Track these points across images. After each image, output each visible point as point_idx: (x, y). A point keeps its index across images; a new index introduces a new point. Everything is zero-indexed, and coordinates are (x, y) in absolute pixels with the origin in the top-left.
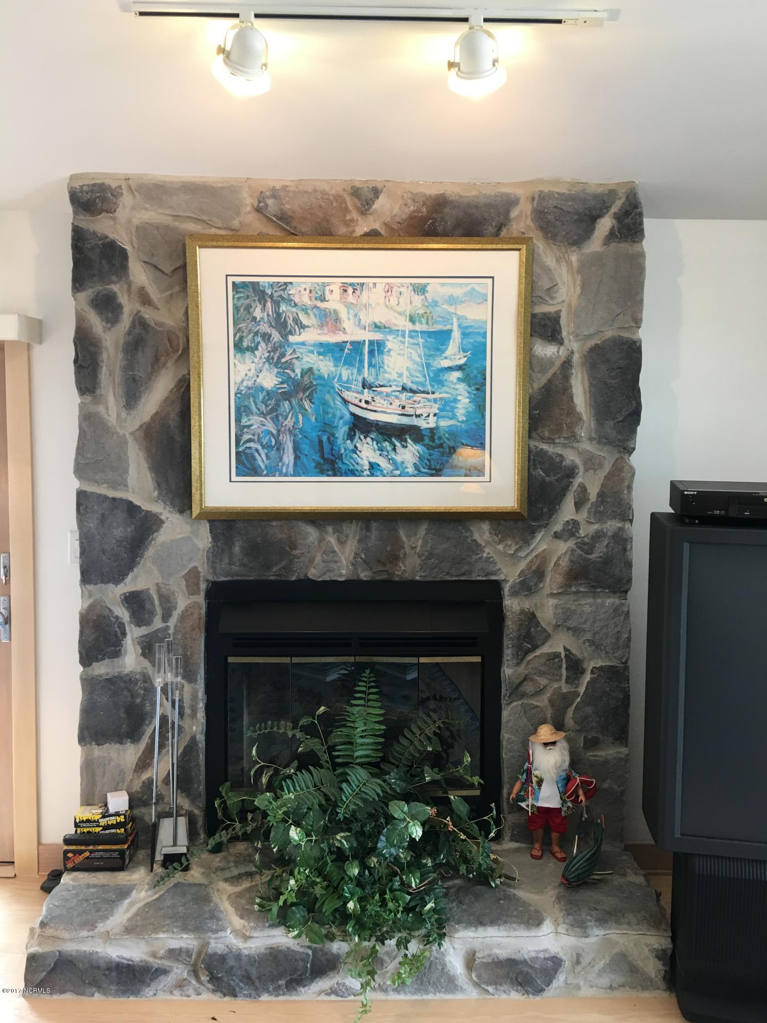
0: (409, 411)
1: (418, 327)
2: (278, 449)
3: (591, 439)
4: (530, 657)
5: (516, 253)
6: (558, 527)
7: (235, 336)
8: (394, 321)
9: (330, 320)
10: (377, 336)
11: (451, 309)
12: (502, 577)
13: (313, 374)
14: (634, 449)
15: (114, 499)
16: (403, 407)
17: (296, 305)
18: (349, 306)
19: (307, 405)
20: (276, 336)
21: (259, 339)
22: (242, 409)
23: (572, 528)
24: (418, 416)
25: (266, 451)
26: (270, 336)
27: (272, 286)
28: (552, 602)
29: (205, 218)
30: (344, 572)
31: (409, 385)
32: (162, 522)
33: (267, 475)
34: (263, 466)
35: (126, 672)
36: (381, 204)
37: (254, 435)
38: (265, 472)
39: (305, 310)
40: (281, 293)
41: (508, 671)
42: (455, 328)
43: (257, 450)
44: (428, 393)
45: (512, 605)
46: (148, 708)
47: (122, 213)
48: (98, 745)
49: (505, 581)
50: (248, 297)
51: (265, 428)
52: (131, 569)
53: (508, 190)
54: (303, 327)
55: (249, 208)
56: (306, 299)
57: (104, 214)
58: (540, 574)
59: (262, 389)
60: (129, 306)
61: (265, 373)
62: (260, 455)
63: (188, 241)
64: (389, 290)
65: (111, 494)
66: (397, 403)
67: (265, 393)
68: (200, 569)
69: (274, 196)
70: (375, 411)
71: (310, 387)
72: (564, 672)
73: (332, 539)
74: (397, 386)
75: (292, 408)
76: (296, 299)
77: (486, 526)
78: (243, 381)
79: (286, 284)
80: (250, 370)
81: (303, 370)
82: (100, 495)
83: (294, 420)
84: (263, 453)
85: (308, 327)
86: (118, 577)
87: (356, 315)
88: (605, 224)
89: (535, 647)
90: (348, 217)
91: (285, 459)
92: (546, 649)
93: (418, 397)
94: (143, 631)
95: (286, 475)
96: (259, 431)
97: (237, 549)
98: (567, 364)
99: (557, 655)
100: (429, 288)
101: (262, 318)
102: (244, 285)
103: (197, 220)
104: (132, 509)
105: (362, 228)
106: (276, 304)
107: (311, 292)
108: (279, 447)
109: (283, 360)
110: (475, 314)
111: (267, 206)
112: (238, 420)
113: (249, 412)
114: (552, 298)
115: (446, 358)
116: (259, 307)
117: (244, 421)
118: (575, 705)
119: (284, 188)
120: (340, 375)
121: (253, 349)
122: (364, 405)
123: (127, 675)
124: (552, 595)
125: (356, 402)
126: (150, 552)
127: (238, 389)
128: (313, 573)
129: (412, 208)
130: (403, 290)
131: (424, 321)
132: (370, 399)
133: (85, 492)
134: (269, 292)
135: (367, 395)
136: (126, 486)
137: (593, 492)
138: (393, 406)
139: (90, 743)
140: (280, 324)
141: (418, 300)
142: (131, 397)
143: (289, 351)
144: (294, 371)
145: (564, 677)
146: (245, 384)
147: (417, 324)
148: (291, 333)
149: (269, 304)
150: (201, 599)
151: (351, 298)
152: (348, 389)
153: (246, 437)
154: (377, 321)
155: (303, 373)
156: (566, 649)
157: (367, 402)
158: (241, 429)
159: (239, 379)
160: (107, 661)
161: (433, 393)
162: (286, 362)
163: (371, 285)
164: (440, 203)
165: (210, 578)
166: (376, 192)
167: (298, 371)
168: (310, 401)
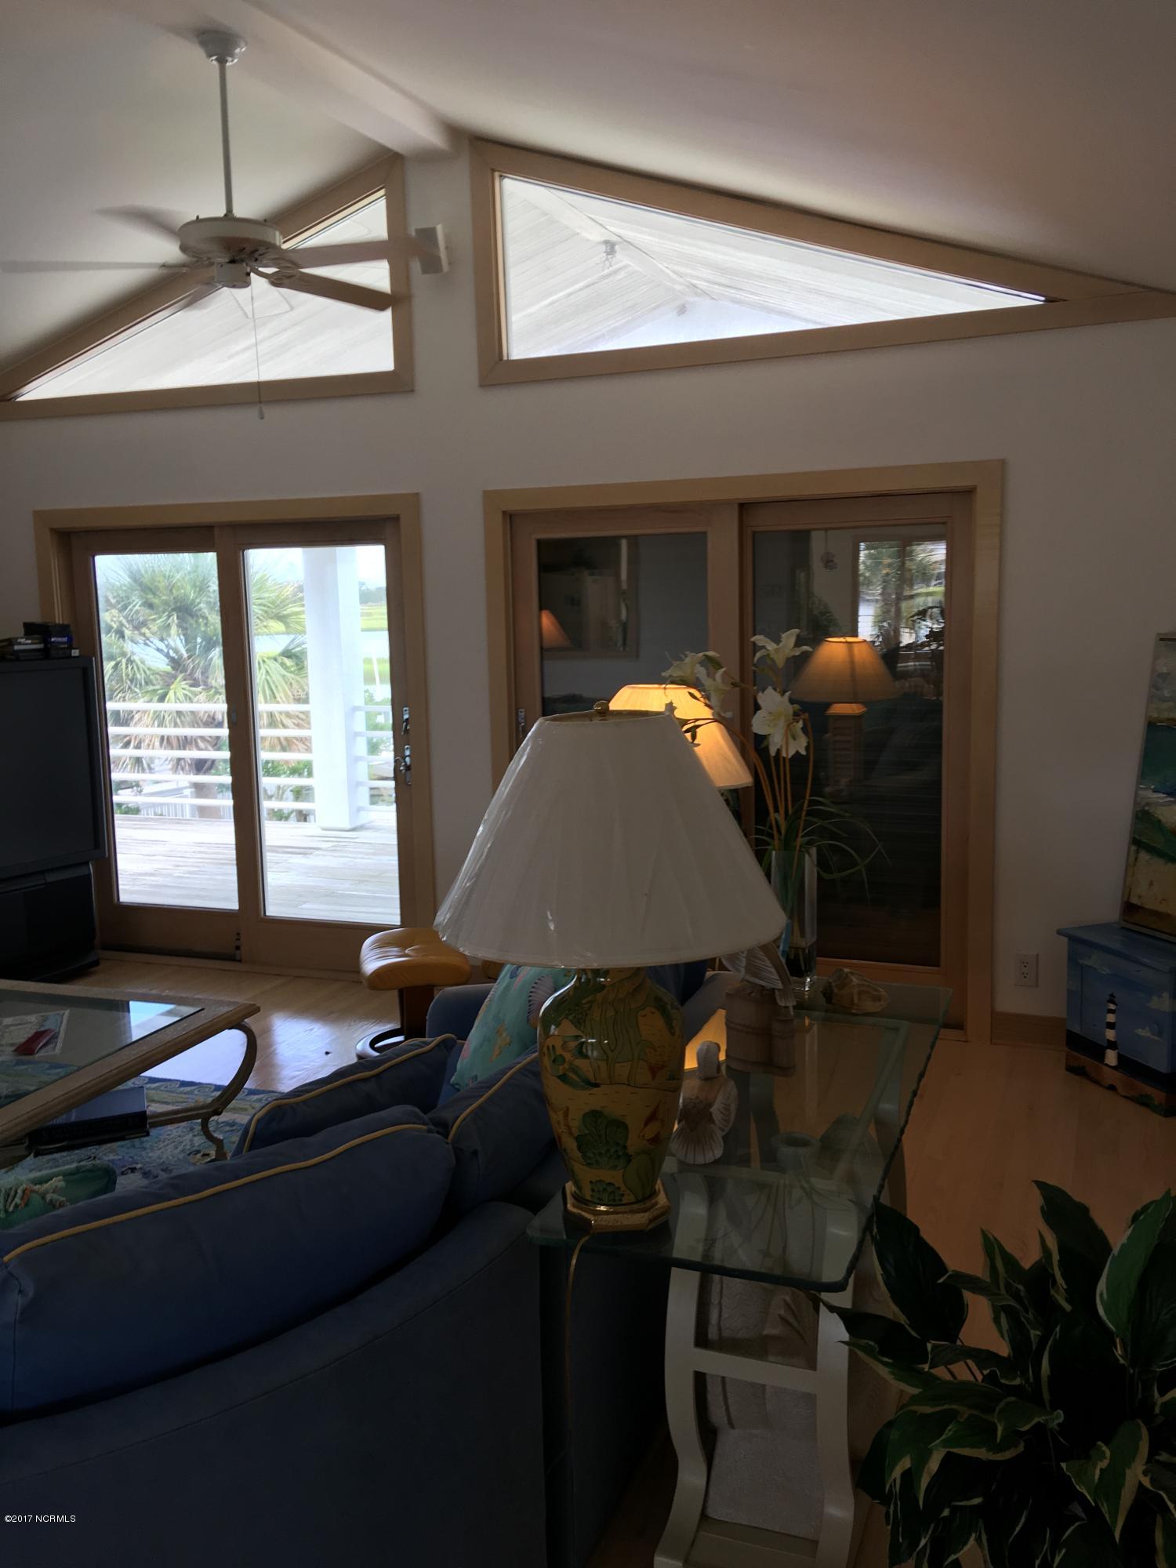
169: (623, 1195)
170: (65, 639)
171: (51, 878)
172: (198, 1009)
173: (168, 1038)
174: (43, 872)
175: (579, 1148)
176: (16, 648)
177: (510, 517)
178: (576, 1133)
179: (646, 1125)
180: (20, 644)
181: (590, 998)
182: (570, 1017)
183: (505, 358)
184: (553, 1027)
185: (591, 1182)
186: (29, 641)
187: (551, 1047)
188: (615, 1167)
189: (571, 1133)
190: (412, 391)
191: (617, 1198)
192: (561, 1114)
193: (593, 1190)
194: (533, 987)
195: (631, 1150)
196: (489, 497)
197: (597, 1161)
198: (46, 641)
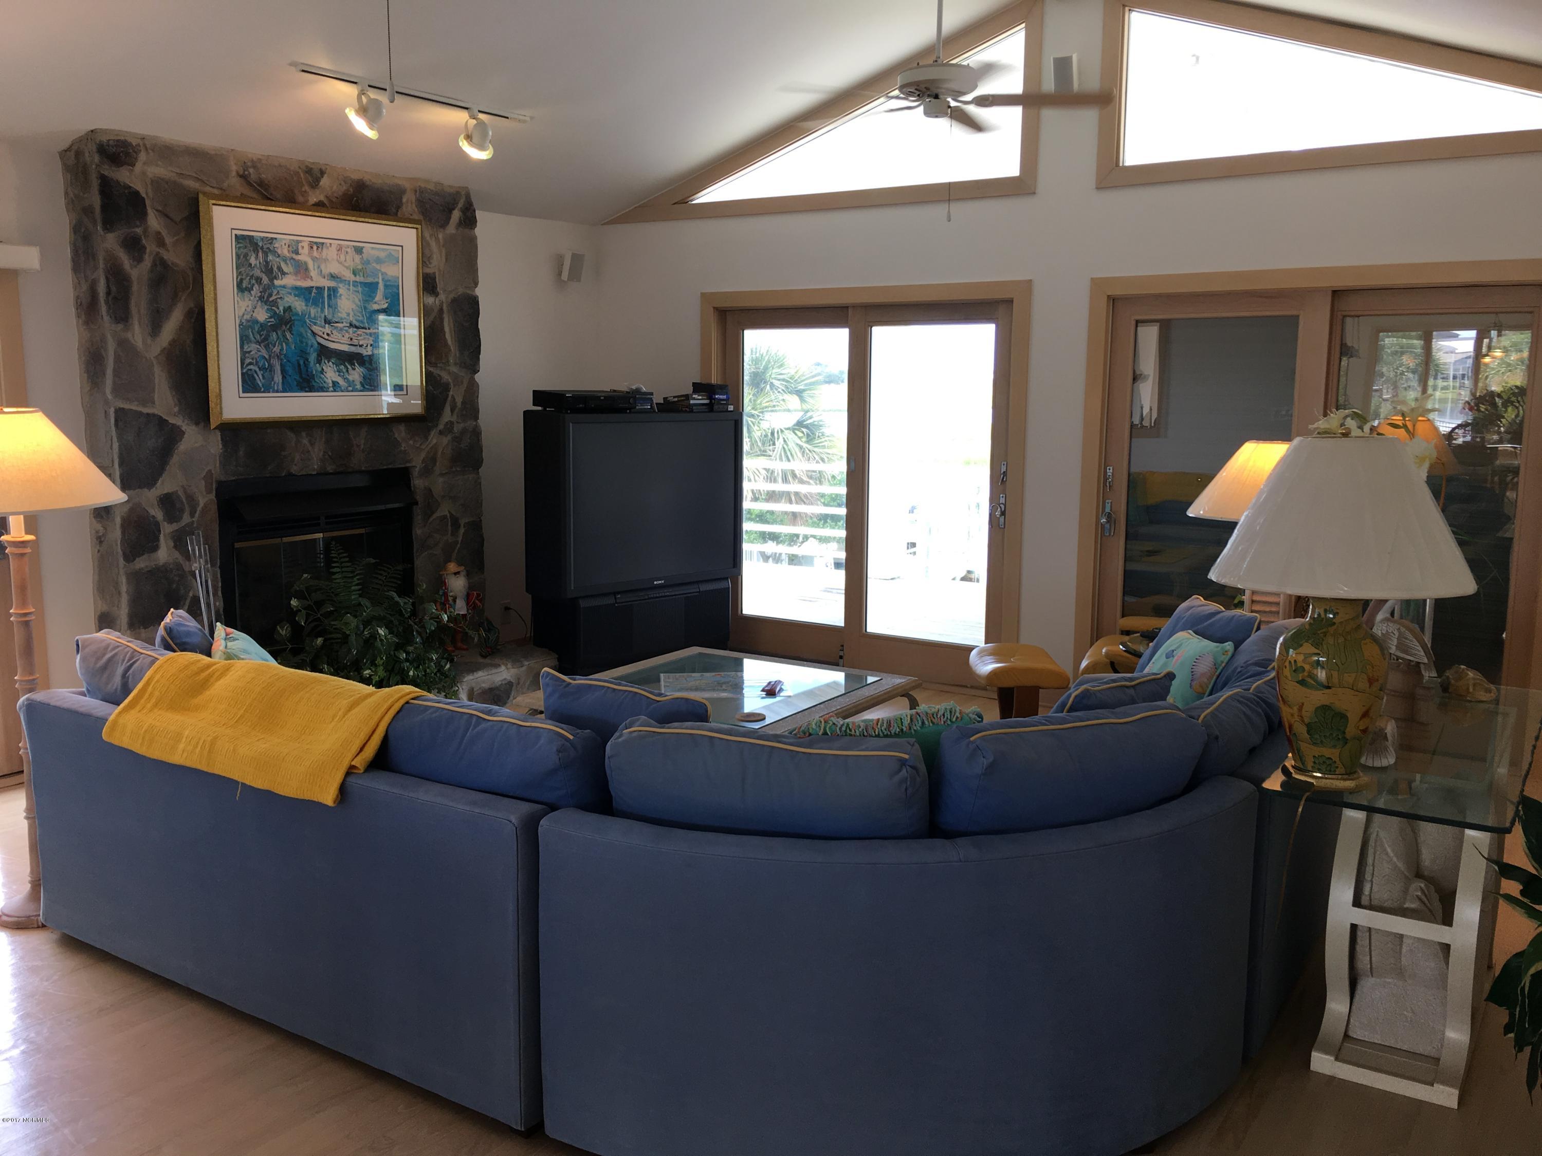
0: (355, 342)
1: (358, 279)
2: (270, 371)
3: (456, 364)
4: (431, 519)
5: (415, 230)
6: (441, 427)
7: (237, 279)
8: (344, 273)
9: (302, 269)
10: (332, 284)
11: (378, 267)
12: (414, 464)
13: (291, 310)
14: (479, 371)
15: (148, 414)
16: (351, 339)
17: (279, 256)
18: (314, 259)
19: (288, 335)
20: (265, 280)
21: (253, 281)
22: (244, 338)
23: (449, 427)
24: (361, 346)
25: (262, 372)
26: (261, 279)
27: (262, 239)
28: (441, 480)
29: (205, 179)
30: (316, 467)
31: (355, 322)
32: (184, 433)
33: (264, 392)
34: (260, 385)
35: (161, 564)
36: (325, 182)
37: (253, 359)
38: (262, 390)
39: (285, 261)
40: (268, 246)
41: (418, 531)
42: (380, 281)
43: (256, 372)
44: (366, 329)
45: (418, 483)
46: (182, 592)
47: (138, 167)
48: (145, 628)
49: (415, 467)
50: (246, 247)
51: (260, 353)
52: (160, 475)
53: (400, 183)
54: (284, 273)
55: (234, 174)
56: (285, 252)
57: (125, 167)
58: (434, 460)
59: (257, 322)
60: (151, 247)
61: (259, 309)
62: (258, 376)
63: (201, 197)
64: (340, 249)
65: (145, 410)
66: (347, 335)
67: (259, 325)
68: (213, 472)
69: (254, 167)
70: (334, 342)
71: (290, 321)
72: (450, 528)
73: (305, 441)
74: (346, 323)
75: (278, 338)
76: (279, 252)
77: (402, 427)
78: (243, 315)
79: (272, 239)
80: (248, 306)
81: (284, 307)
82: (136, 411)
83: (280, 347)
84: (260, 373)
85: (287, 274)
86: (150, 483)
87: (319, 267)
88: (456, 215)
89: (433, 513)
90: (303, 190)
91: (276, 379)
92: (438, 514)
93: (360, 331)
94: (175, 526)
95: (277, 392)
96: (256, 356)
97: (241, 453)
98: (441, 310)
99: (445, 517)
100: (364, 250)
101: (256, 265)
102: (244, 237)
103: (197, 179)
104: (162, 422)
105: (313, 199)
106: (266, 254)
107: (289, 245)
108: (271, 369)
109: (271, 299)
110: (391, 271)
111: (250, 174)
112: (242, 347)
113: (249, 341)
114: (430, 263)
115: (376, 303)
116: (254, 256)
117: (246, 348)
118: (456, 551)
119: (260, 160)
120: (310, 312)
121: (249, 290)
122: (327, 337)
123: (163, 566)
124: (442, 475)
125: (321, 334)
126: (175, 459)
127: (241, 321)
128: (294, 469)
129: (345, 188)
130: (349, 250)
131: (362, 275)
132: (329, 333)
133: (123, 409)
134: (260, 244)
135: (328, 329)
136: (154, 403)
137: (459, 400)
138: (345, 338)
139: (139, 628)
140: (268, 270)
141: (357, 258)
142: (155, 328)
143: (275, 292)
144: (278, 308)
145: (450, 532)
146: (245, 317)
147: (358, 277)
148: (276, 278)
149: (260, 254)
150: (213, 496)
151: (315, 254)
152: (315, 324)
153: (248, 361)
154: (332, 271)
155: (285, 311)
156: (449, 512)
157: (328, 334)
158: (244, 354)
159: (241, 314)
160: (145, 556)
161: (369, 329)
162: (273, 301)
163: (328, 245)
164: (360, 186)
165: (223, 478)
166: (322, 173)
167: (281, 308)
168: (290, 332)
169: (1337, 767)
170: (725, 397)
171: (704, 587)
172: (879, 678)
174: (698, 582)
175: (1308, 732)
176: (692, 402)
177: (1113, 301)
178: (1307, 720)
179: (1361, 719)
180: (694, 399)
181: (1324, 630)
182: (1310, 641)
183: (1121, 165)
184: (1291, 650)
185: (1314, 756)
186: (700, 397)
187: (1293, 662)
188: (1334, 747)
189: (1303, 721)
190: (1034, 193)
191: (1333, 770)
192: (1295, 708)
193: (1314, 763)
195: (1348, 736)
196: (1097, 284)
197: (1322, 742)
198: (710, 398)
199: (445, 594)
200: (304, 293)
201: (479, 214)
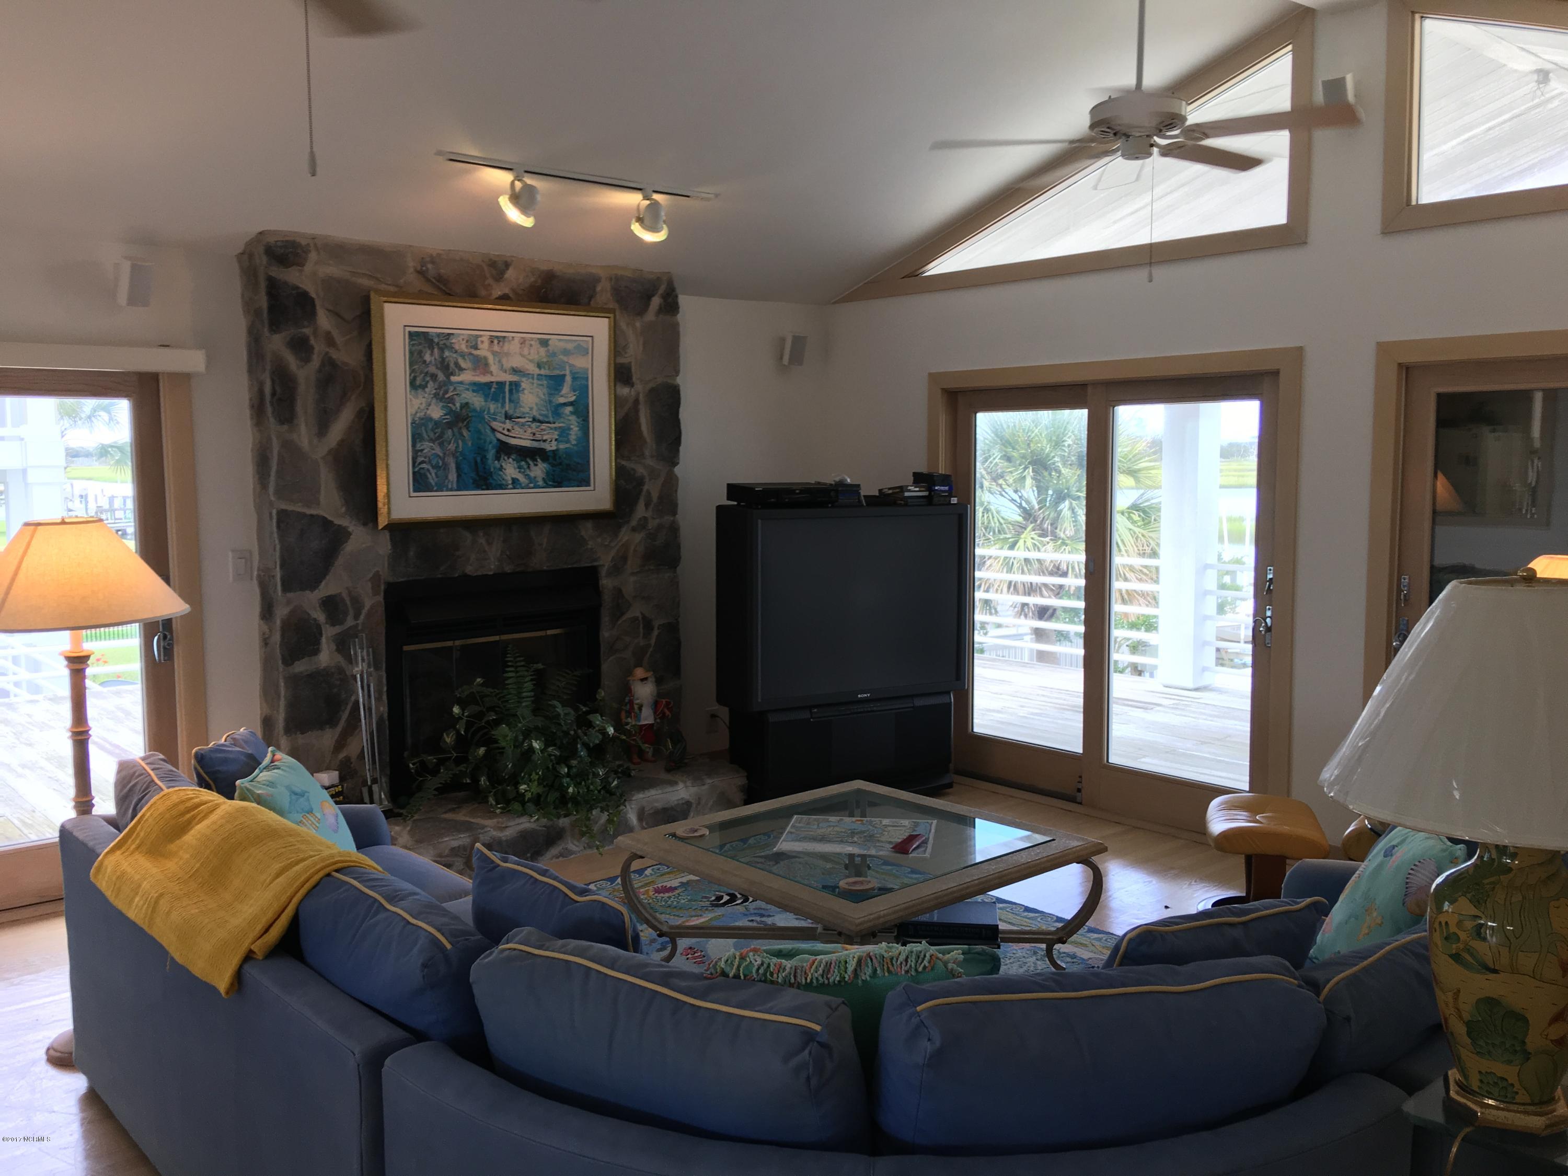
0: (538, 437)
1: (543, 372)
2: (444, 469)
3: (652, 457)
4: (619, 622)
5: (607, 320)
6: (634, 523)
7: (410, 375)
8: (527, 367)
9: (481, 364)
10: (515, 378)
11: (565, 359)
12: (601, 563)
13: (469, 407)
14: (678, 463)
15: (312, 516)
16: (534, 434)
17: (456, 352)
18: (494, 353)
19: (465, 432)
20: (441, 377)
21: (428, 379)
22: (417, 436)
23: (643, 524)
24: (545, 441)
25: (435, 471)
26: (437, 376)
27: (439, 335)
28: (632, 579)
29: (379, 276)
30: (492, 567)
31: (538, 417)
32: (350, 534)
33: (436, 491)
34: (433, 484)
35: (322, 668)
36: (510, 274)
37: (425, 457)
38: (435, 489)
39: (463, 356)
40: (445, 341)
41: (606, 634)
42: (568, 372)
43: (428, 470)
44: (550, 423)
45: (607, 583)
46: (343, 696)
47: (308, 267)
48: (302, 733)
49: (603, 565)
50: (420, 344)
51: (433, 452)
52: (324, 576)
53: (594, 271)
54: (461, 369)
55: (412, 270)
56: (463, 347)
57: (294, 267)
58: (624, 558)
59: (431, 419)
60: (319, 347)
61: (433, 407)
62: (430, 474)
63: (372, 295)
64: (523, 342)
65: (309, 512)
66: (529, 431)
67: (433, 423)
68: (381, 573)
69: (433, 262)
70: (514, 437)
71: (467, 418)
72: (641, 630)
73: (482, 541)
74: (529, 417)
75: (454, 435)
76: (457, 347)
77: (589, 524)
78: (417, 413)
79: (449, 334)
80: (421, 404)
81: (461, 404)
82: (299, 513)
83: (455, 445)
84: (433, 472)
85: (465, 369)
86: (313, 584)
87: (500, 361)
88: (656, 301)
89: (623, 614)
90: (486, 283)
91: (450, 477)
92: (629, 615)
93: (544, 426)
94: (337, 629)
95: (451, 490)
96: (429, 454)
97: (412, 553)
98: (636, 401)
99: (636, 619)
100: (550, 342)
101: (431, 362)
102: (418, 334)
103: (370, 277)
104: (326, 523)
105: (497, 293)
106: (442, 350)
107: (467, 341)
108: (445, 467)
109: (447, 396)
110: (580, 362)
111: (427, 269)
112: (414, 445)
113: (422, 439)
114: (626, 353)
115: (562, 396)
116: (429, 352)
117: (418, 447)
118: (648, 655)
119: (439, 255)
120: (489, 409)
121: (423, 387)
122: (507, 433)
123: (324, 669)
124: (633, 574)
125: (500, 430)
126: (340, 561)
127: (413, 420)
128: (470, 570)
129: (532, 279)
130: (532, 343)
131: (547, 367)
132: (510, 428)
133: (286, 510)
134: (436, 340)
135: (508, 425)
136: (318, 504)
137: (655, 496)
138: (527, 434)
139: (296, 734)
140: (444, 366)
141: (543, 351)
142: (323, 427)
143: (452, 388)
144: (455, 405)
145: (641, 635)
146: (418, 415)
147: (543, 370)
148: (452, 374)
149: (436, 350)
150: (380, 598)
151: (496, 348)
152: (495, 420)
153: (420, 459)
154: (514, 366)
155: (463, 406)
156: (642, 614)
157: (508, 430)
158: (416, 453)
159: (414, 412)
160: (306, 659)
161: (554, 423)
162: (449, 398)
163: (511, 338)
164: (549, 277)
165: (391, 580)
166: (507, 265)
167: (458, 405)
168: (467, 429)
169: (1517, 1093)
170: (947, 488)
171: (919, 702)
172: (1049, 839)
173: (1023, 861)
174: (912, 696)
175: (1469, 1034)
176: (907, 494)
177: (1407, 371)
178: (1467, 1017)
180: (910, 491)
181: (1492, 879)
182: (1469, 895)
183: (1414, 203)
184: (1447, 903)
185: (1480, 1072)
186: (917, 489)
187: (1443, 924)
188: (1509, 1062)
189: (1461, 1017)
190: (1305, 243)
191: (1509, 1095)
192: (1450, 994)
193: (1481, 1081)
194: (1412, 869)
195: (1530, 1047)
196: (1384, 349)
197: (1489, 1053)
198: (930, 489)
199: (631, 702)
200: (482, 388)
201: (683, 300)
